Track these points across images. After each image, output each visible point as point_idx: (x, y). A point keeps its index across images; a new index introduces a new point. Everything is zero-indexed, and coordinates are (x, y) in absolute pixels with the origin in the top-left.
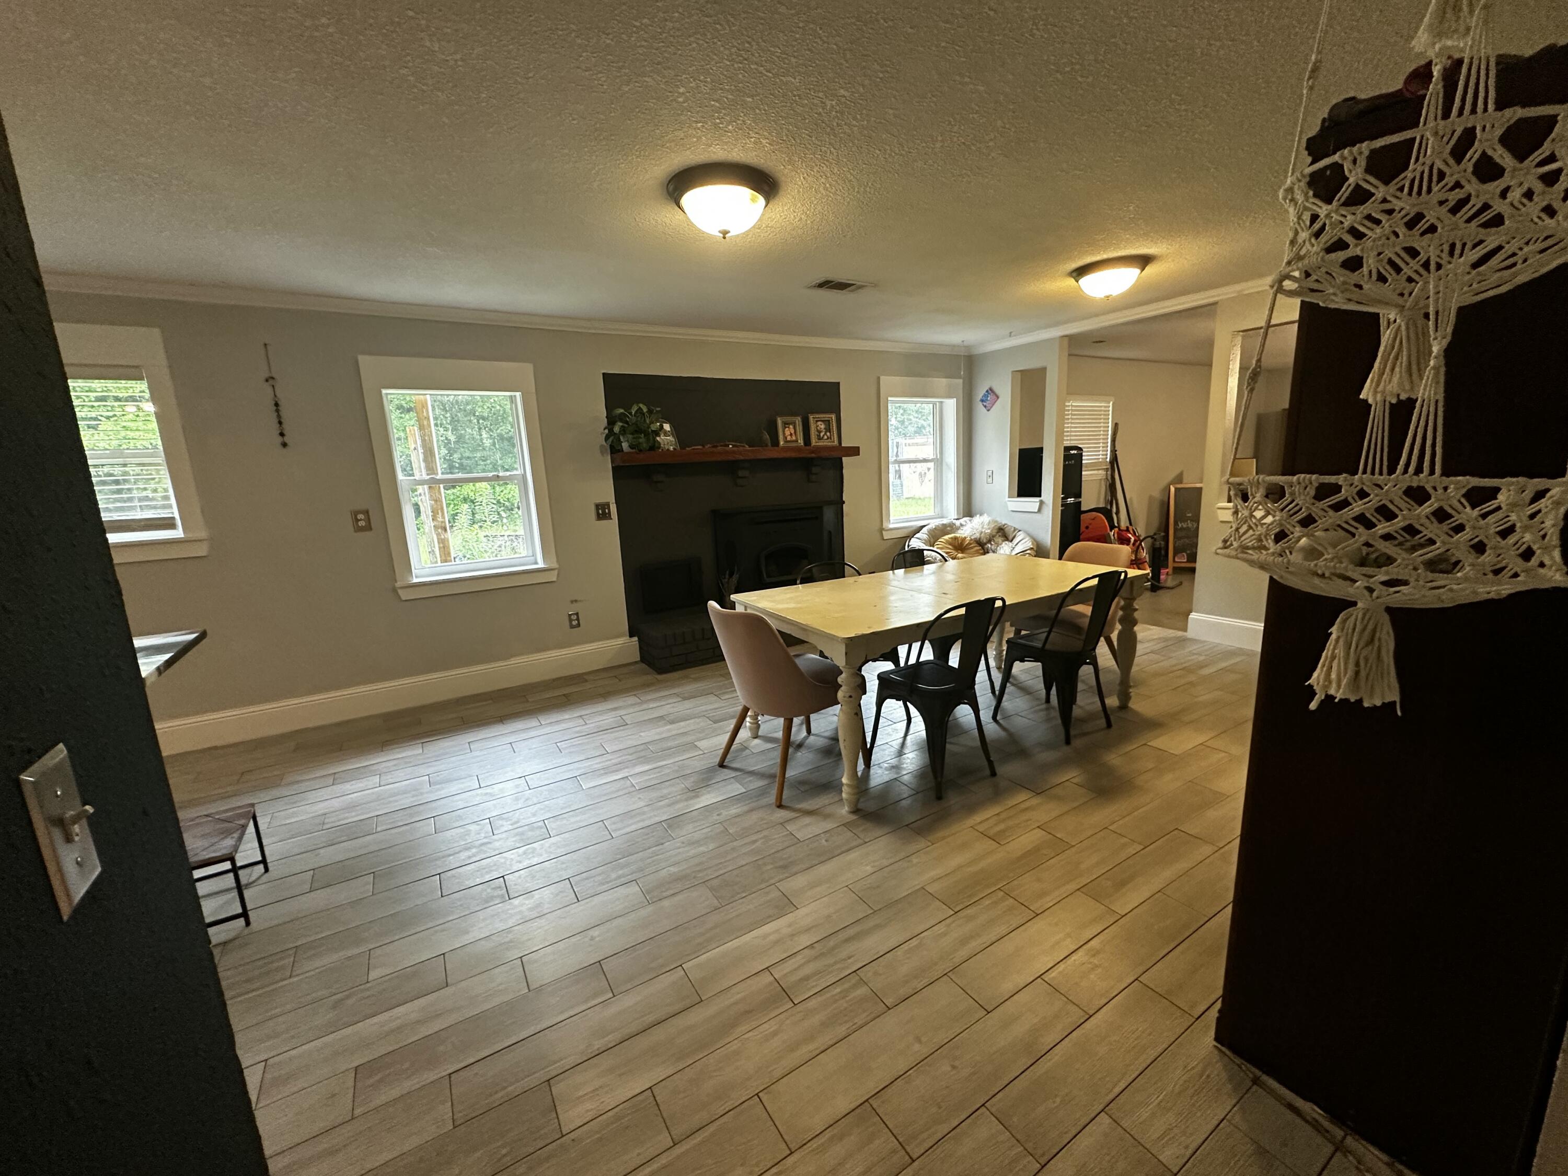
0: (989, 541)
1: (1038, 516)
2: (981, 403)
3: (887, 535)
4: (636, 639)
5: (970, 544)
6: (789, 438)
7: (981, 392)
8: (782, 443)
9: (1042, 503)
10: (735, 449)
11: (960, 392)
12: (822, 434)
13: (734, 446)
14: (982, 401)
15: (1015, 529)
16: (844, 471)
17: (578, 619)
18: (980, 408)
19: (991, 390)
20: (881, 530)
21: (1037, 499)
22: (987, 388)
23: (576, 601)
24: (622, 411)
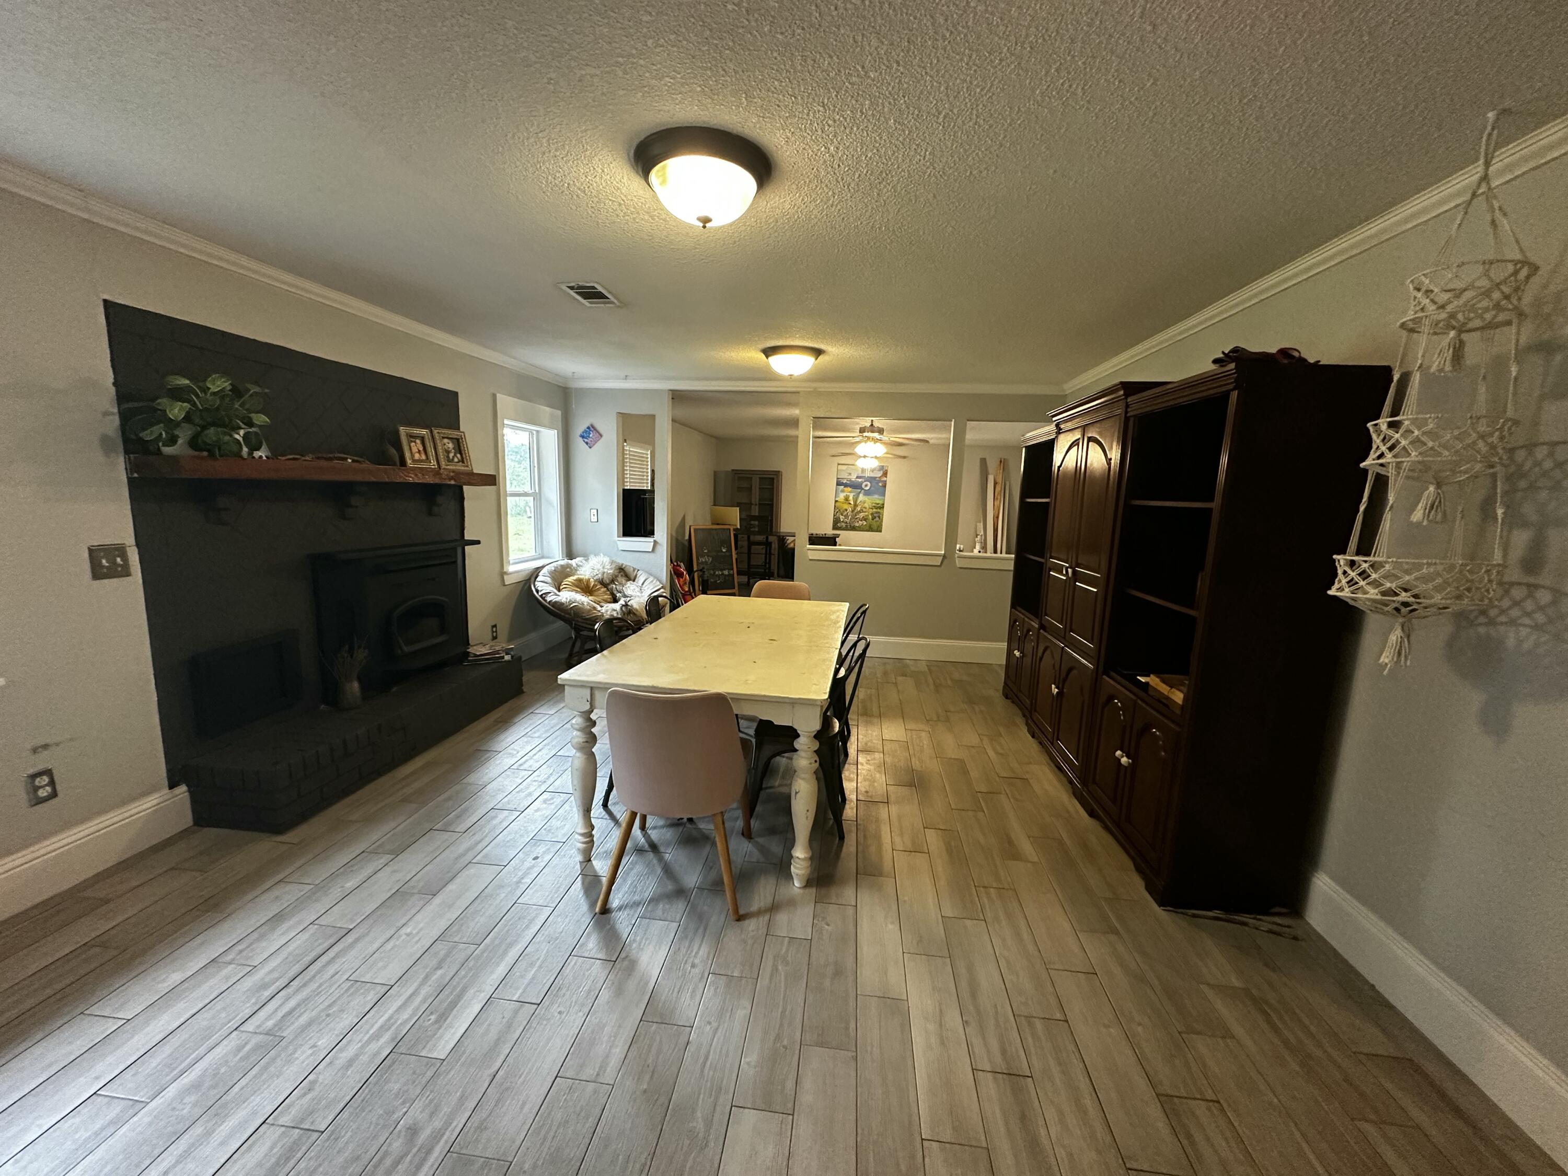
0: (612, 581)
1: (652, 555)
2: (581, 439)
3: (509, 580)
4: (183, 788)
5: (595, 586)
6: (417, 456)
7: (580, 427)
8: (409, 461)
9: (655, 542)
10: (355, 464)
11: (560, 424)
12: (451, 455)
13: (353, 461)
14: (582, 437)
15: (634, 570)
16: (466, 504)
17: (52, 783)
18: (579, 445)
19: (591, 428)
20: (503, 574)
21: (651, 540)
22: (588, 424)
23: (46, 747)
24: (187, 382)
